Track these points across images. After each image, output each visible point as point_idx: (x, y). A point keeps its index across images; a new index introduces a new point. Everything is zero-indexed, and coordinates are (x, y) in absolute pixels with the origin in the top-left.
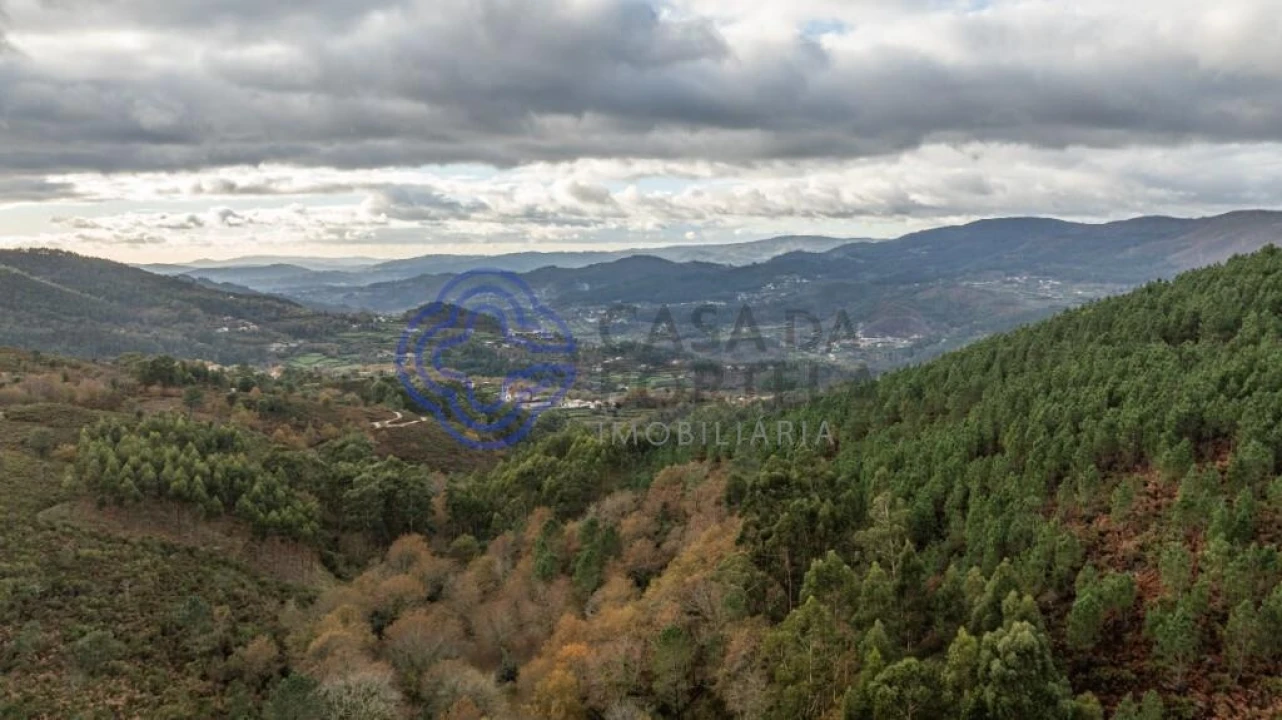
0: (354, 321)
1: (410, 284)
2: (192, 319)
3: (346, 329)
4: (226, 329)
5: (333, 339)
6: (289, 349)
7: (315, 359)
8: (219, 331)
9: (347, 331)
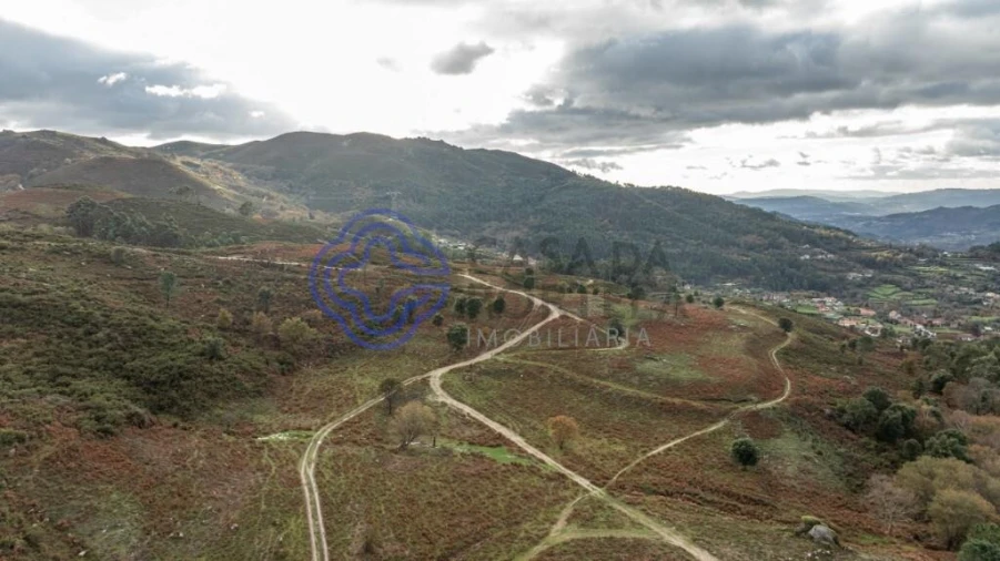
0: (920, 255)
1: (927, 216)
2: (779, 247)
3: (915, 263)
4: (808, 257)
5: (902, 272)
6: (864, 279)
7: (890, 291)
8: (802, 258)
9: (915, 265)
